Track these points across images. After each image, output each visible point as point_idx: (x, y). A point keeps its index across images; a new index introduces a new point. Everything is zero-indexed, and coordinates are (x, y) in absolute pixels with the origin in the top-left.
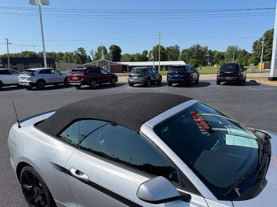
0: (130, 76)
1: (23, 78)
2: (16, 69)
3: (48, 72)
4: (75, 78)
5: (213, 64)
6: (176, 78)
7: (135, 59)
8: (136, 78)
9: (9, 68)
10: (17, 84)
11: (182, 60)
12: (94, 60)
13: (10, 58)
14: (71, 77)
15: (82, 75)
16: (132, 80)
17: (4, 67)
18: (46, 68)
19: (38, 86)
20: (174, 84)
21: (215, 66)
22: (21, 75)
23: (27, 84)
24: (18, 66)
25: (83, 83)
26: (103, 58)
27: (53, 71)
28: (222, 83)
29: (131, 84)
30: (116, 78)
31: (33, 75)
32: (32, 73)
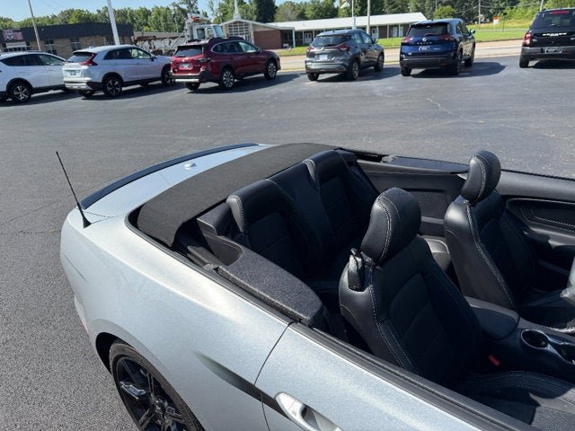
0: (311, 55)
1: (73, 72)
2: (55, 52)
3: (124, 54)
4: (186, 67)
5: (490, 18)
6: (423, 54)
7: (309, 13)
8: (324, 58)
9: (39, 48)
10: (62, 87)
11: (418, 10)
12: (218, 21)
13: (39, 28)
14: (177, 64)
15: (200, 58)
16: (313, 66)
17: (28, 49)
18: (118, 45)
19: (108, 88)
20: (415, 71)
21: (496, 22)
22: (67, 66)
23: (84, 86)
24: (58, 44)
25: (203, 78)
26: (237, 16)
27: (134, 52)
28: (532, 63)
29: (313, 75)
30: (275, 61)
31: (91, 63)
32: (91, 60)
